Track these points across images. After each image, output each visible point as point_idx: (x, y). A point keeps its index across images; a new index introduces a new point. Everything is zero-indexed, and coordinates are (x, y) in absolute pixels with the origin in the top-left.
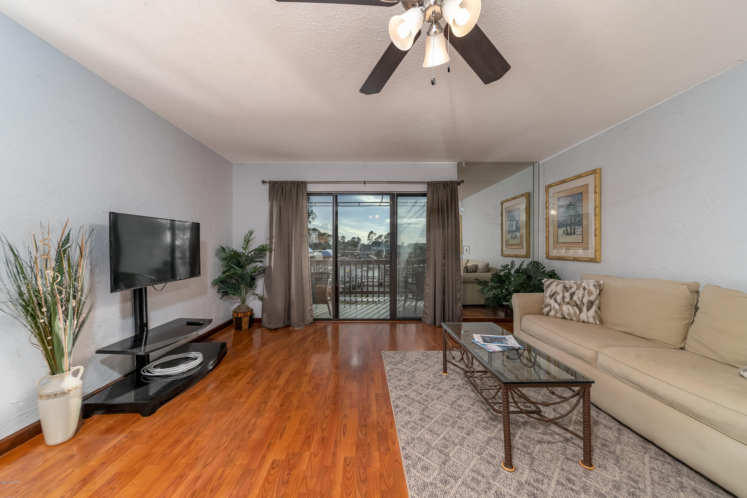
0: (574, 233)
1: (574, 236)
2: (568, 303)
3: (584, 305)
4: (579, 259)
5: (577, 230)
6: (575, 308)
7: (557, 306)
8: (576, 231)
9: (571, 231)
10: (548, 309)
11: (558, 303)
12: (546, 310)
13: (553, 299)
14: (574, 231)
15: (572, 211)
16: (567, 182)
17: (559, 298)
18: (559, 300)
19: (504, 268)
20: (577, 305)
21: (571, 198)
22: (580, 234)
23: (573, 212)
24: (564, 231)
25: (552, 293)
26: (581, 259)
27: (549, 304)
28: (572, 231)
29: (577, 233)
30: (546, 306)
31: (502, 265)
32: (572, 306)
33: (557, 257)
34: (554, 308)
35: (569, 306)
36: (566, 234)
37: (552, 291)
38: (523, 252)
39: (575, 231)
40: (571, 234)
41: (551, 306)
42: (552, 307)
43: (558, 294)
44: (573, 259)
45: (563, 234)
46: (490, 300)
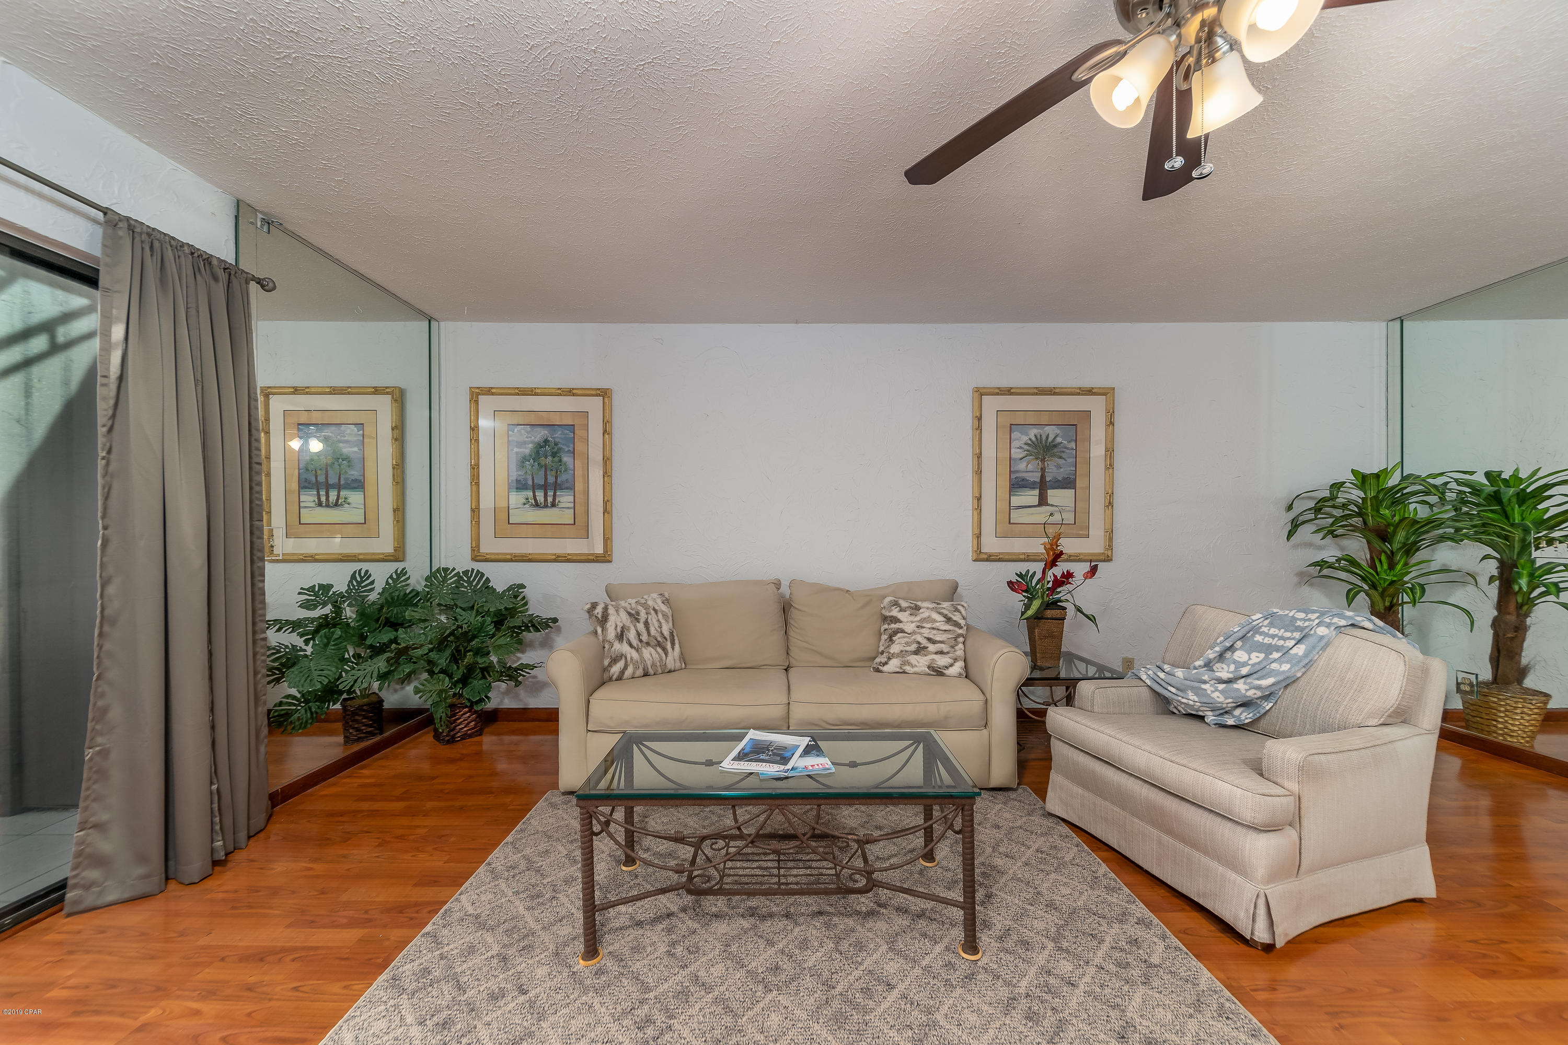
0: (554, 505)
1: (554, 509)
2: (648, 644)
3: (666, 640)
4: (569, 557)
5: (562, 499)
6: (659, 649)
7: (635, 655)
8: (559, 502)
9: (546, 500)
10: (621, 664)
11: (635, 648)
12: (616, 669)
13: (625, 642)
14: (554, 499)
15: (550, 458)
16: (536, 394)
17: (632, 635)
18: (635, 642)
19: (316, 595)
20: (659, 644)
21: (546, 432)
22: (568, 508)
23: (553, 462)
24: (527, 499)
25: (619, 630)
26: (575, 558)
27: (622, 655)
28: (550, 499)
29: (561, 505)
30: (614, 661)
31: (302, 589)
32: (654, 647)
33: (511, 554)
34: (632, 658)
35: (650, 649)
36: (532, 505)
37: (616, 627)
38: (385, 545)
39: (557, 501)
40: (546, 506)
41: (626, 658)
42: (629, 659)
43: (628, 630)
44: (554, 557)
45: (525, 504)
46: (294, 705)
